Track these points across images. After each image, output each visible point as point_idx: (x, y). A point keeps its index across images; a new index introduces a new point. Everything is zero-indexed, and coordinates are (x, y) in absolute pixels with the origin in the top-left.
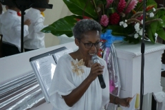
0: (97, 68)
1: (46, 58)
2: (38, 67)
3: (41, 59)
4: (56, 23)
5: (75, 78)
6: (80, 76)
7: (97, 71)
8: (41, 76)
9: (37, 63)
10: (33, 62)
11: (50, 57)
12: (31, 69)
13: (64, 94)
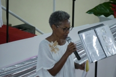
0: (72, 46)
1: (89, 31)
2: (84, 38)
3: (86, 32)
4: (97, 7)
5: (54, 55)
6: (57, 53)
7: (73, 48)
8: (86, 44)
9: (84, 35)
10: (81, 34)
11: (92, 31)
12: (79, 39)
13: (49, 69)
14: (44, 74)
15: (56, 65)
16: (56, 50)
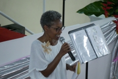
2: (75, 38)
3: (77, 32)
4: (87, 6)
6: (50, 54)
7: (67, 48)
9: (74, 35)
10: (71, 34)
11: (83, 31)
12: (70, 39)
14: (36, 76)
15: (49, 65)
16: (49, 51)
